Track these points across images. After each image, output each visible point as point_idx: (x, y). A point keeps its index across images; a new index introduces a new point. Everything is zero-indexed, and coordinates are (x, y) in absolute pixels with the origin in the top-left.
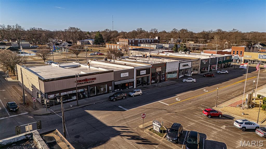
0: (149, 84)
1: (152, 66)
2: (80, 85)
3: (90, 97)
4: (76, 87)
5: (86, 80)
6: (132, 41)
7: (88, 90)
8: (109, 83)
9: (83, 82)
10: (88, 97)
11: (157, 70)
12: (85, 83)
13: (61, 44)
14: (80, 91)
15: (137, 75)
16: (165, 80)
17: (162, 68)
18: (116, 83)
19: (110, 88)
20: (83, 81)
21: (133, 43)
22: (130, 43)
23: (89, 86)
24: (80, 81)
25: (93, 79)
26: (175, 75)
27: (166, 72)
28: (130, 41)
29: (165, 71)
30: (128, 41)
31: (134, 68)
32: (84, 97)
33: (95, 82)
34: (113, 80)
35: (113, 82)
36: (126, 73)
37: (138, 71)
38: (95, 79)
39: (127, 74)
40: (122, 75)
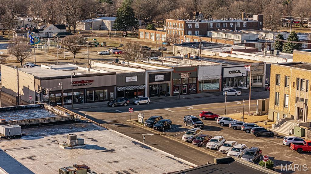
0: (169, 95)
1: (173, 70)
2: (76, 88)
3: (87, 102)
4: (71, 89)
5: (82, 82)
6: (193, 25)
7: (84, 94)
8: (110, 88)
9: (79, 84)
10: (84, 103)
11: (182, 75)
12: (81, 85)
13: (42, 29)
14: (75, 93)
15: (150, 81)
16: (196, 92)
17: (190, 74)
18: (119, 89)
19: (112, 94)
20: (79, 82)
21: (197, 29)
22: (189, 30)
23: (85, 90)
24: (76, 82)
25: (91, 81)
26: (216, 86)
27: (198, 80)
28: (190, 25)
29: (197, 78)
30: (185, 24)
31: (145, 71)
32: (80, 102)
33: (93, 85)
34: (116, 85)
35: (115, 87)
36: (133, 78)
37: (152, 76)
38: (92, 81)
39: (135, 79)
40: (128, 79)
